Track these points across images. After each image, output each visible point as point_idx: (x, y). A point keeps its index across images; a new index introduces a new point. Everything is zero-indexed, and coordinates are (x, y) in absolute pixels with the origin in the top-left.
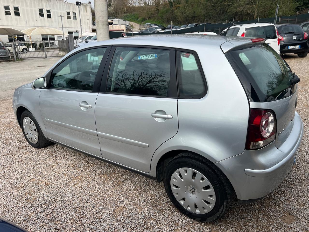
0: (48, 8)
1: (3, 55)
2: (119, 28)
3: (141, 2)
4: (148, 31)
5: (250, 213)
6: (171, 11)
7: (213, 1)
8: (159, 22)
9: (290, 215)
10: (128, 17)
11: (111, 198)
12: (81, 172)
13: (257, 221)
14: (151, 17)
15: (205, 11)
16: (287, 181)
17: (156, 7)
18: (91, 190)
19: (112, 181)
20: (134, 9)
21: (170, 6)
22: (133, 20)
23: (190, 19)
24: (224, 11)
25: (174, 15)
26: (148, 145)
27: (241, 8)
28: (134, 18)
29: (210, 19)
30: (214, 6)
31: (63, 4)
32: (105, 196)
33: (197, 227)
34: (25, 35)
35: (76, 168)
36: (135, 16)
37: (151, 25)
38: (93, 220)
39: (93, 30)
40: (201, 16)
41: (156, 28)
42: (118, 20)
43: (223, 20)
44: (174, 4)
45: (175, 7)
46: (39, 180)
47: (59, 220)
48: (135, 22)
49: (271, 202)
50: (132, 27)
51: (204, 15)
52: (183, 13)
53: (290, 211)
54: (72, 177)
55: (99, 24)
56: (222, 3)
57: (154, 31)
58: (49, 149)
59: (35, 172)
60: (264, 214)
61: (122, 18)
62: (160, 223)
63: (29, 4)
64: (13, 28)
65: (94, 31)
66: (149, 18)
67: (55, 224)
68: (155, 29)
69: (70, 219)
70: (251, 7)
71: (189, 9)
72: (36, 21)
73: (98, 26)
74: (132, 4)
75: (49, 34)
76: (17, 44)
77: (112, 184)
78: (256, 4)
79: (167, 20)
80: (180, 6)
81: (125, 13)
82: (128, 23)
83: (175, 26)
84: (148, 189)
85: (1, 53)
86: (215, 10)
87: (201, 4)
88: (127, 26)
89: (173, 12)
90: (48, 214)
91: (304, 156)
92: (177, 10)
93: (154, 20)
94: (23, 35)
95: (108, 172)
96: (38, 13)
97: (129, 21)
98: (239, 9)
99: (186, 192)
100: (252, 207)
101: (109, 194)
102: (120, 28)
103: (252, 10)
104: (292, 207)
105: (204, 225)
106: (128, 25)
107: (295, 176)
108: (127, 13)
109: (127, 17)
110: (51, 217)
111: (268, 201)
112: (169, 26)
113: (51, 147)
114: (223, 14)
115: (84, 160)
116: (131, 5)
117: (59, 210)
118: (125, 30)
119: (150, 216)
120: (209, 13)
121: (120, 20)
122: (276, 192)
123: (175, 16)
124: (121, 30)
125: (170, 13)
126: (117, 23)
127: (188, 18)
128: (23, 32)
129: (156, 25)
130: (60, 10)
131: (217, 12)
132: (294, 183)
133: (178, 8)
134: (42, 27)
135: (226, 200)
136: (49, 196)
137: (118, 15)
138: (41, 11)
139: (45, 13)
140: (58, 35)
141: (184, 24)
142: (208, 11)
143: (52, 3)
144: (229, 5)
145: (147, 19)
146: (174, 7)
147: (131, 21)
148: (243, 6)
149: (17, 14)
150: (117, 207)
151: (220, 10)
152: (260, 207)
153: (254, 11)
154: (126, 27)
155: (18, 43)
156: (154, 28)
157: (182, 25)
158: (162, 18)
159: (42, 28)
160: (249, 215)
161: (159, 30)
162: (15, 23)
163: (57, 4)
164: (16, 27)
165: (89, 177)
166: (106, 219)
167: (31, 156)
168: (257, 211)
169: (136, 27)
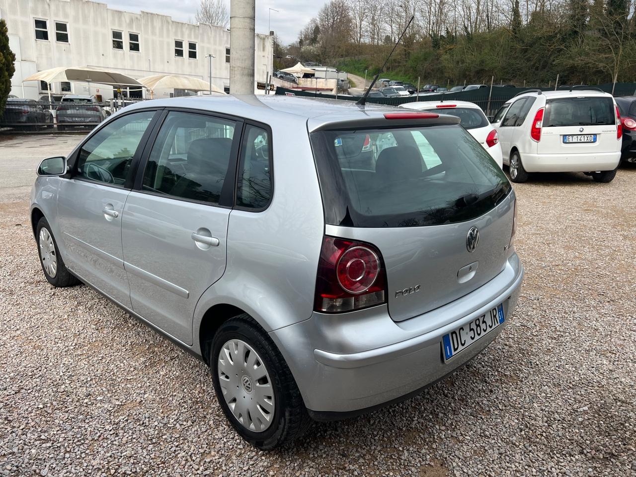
0: (193, 41)
1: (93, 122)
2: (324, 85)
3: (375, 36)
4: (380, 95)
5: (364, 449)
6: (434, 57)
7: (526, 41)
8: (407, 77)
9: (442, 465)
10: (346, 65)
11: (128, 385)
12: (105, 335)
13: (368, 465)
14: (392, 67)
15: (506, 61)
16: (479, 403)
17: (405, 48)
18: (101, 367)
19: (147, 358)
20: (360, 49)
21: (434, 47)
22: (356, 70)
23: (472, 74)
24: (546, 62)
25: (440, 66)
26: (188, 292)
27: (583, 57)
28: (358, 67)
29: (516, 77)
30: (526, 51)
31: (222, 34)
32: (119, 380)
33: (247, 456)
34: (144, 87)
35: (100, 328)
36: (361, 64)
37: (390, 82)
38: (73, 416)
39: (260, 86)
40: (496, 71)
41: (397, 89)
42: (325, 69)
43: (543, 81)
44: (441, 42)
45: (444, 48)
46: (28, 339)
47: (20, 407)
48: (359, 76)
49: (420, 436)
50: (352, 84)
51: (503, 68)
52: (458, 62)
53: (446, 458)
54: (84, 342)
55: (236, 72)
56: (543, 45)
57: (393, 95)
58: (75, 291)
59: (28, 325)
60: (390, 454)
61: (334, 66)
62: (184, 439)
63: (157, 31)
64: (123, 73)
65: (262, 86)
66: (388, 69)
67: (9, 411)
68: (396, 92)
69: (38, 408)
70: (606, 58)
71: (473, 55)
72: (168, 62)
73: (233, 76)
74: (359, 39)
75: (188, 88)
76: (120, 104)
77: (144, 363)
78: (619, 51)
79: (423, 74)
80: (453, 48)
81: (342, 55)
82: (343, 76)
83: (439, 87)
84: (202, 379)
85: (90, 117)
86: (528, 60)
87: (498, 45)
88: (340, 82)
89: (438, 59)
90: (9, 394)
91: (549, 364)
92: (447, 56)
93: (397, 74)
94: (140, 87)
95: (151, 342)
96: (173, 48)
97: (347, 72)
98: (578, 61)
99: (238, 387)
100: (375, 440)
101: (129, 378)
102: (326, 84)
103: (607, 64)
104: (454, 452)
105: (263, 455)
106: (342, 81)
107: (500, 398)
108: (346, 56)
109: (344, 64)
110: (10, 400)
111: (414, 433)
112: (427, 87)
113: (80, 287)
114: (545, 68)
115: (123, 316)
116: (356, 42)
117: (29, 391)
118: (334, 90)
119: (175, 425)
120: (513, 65)
121: (328, 69)
122: (442, 420)
123: (442, 67)
124: (327, 90)
125: (432, 60)
126: (323, 75)
127: (467, 73)
128: (141, 81)
129: (400, 83)
130: (215, 44)
131: (532, 63)
132: (490, 411)
133: (448, 51)
134: (177, 75)
135: (289, 409)
136: (27, 366)
137: (327, 60)
138: (179, 44)
139: (186, 49)
140: (204, 92)
141: (457, 85)
142: (513, 61)
143: (201, 31)
144: (560, 50)
145: (385, 69)
146: (441, 48)
147: (351, 73)
148: (587, 54)
149: (135, 47)
150: (129, 402)
151: (539, 61)
152: (391, 442)
153: (614, 67)
154: (338, 84)
155: (122, 101)
156: (393, 88)
157: (455, 86)
158: (415, 69)
159: (175, 76)
160: (359, 452)
161: (405, 93)
162: (128, 64)
163: (210, 32)
164: (129, 71)
165: (113, 345)
166: (96, 417)
167: (39, 298)
168: (379, 448)
169: (360, 86)
